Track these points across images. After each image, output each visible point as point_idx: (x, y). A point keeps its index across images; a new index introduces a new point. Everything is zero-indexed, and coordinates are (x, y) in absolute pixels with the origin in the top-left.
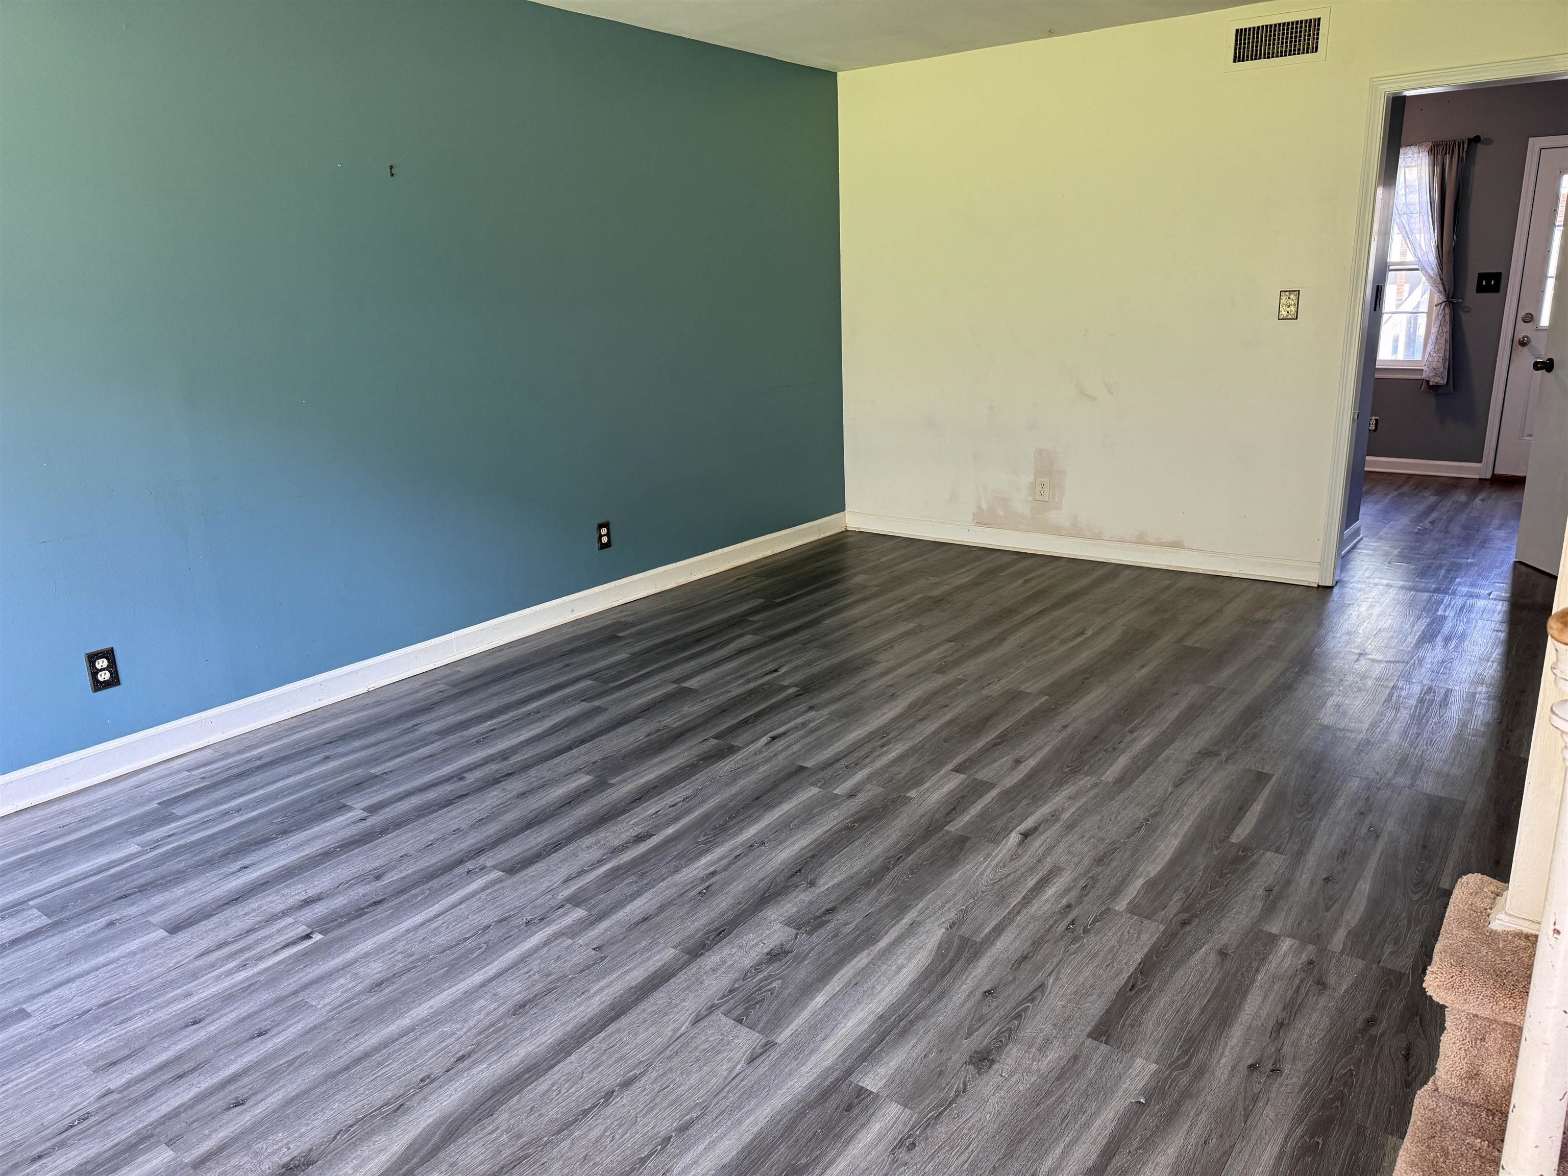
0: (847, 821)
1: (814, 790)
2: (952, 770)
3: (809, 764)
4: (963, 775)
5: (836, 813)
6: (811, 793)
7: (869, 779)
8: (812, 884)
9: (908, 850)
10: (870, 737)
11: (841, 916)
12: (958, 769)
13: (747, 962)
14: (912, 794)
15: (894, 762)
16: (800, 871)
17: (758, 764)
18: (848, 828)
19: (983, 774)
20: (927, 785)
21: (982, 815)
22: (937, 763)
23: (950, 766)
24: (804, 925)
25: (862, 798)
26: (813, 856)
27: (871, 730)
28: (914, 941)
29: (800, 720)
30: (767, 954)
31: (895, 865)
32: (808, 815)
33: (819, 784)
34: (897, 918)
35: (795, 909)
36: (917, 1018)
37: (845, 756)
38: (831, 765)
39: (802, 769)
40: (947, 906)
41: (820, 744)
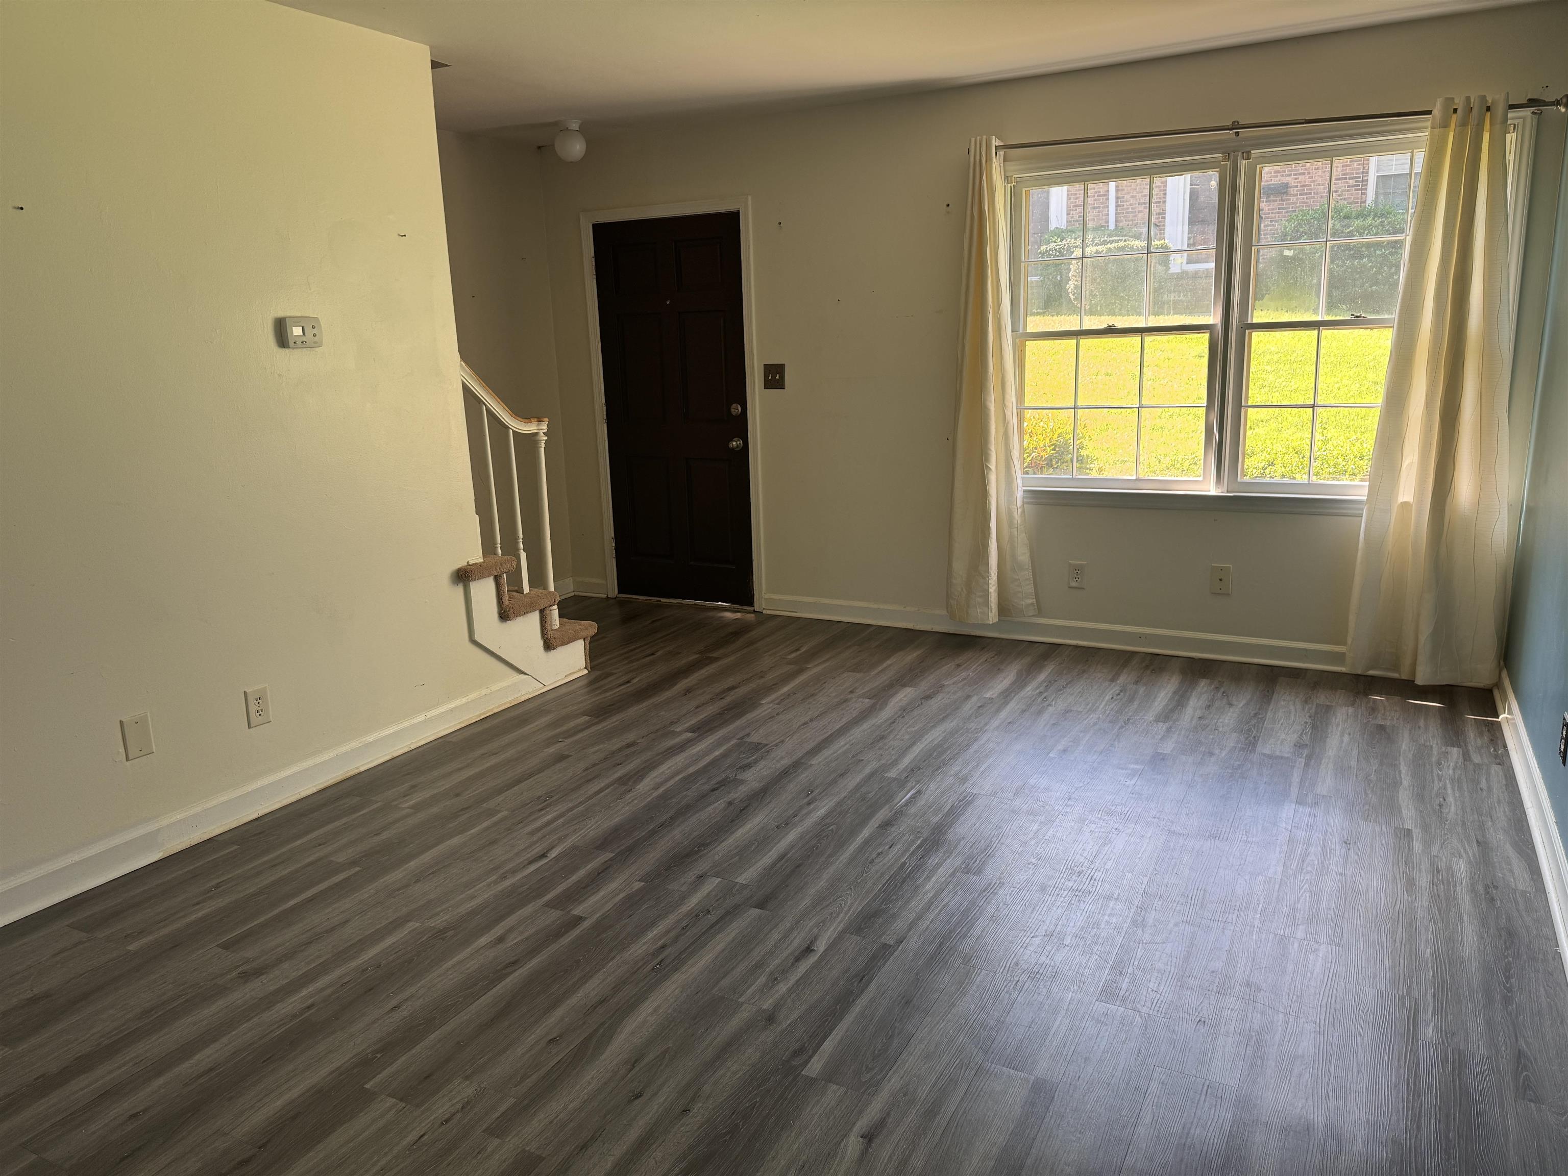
0: (705, 851)
1: (742, 879)
2: (586, 918)
3: (755, 912)
4: (575, 913)
5: (717, 857)
6: (744, 876)
7: (683, 898)
8: (730, 803)
9: (653, 833)
10: (678, 963)
11: (707, 787)
12: (580, 919)
13: (762, 764)
14: (638, 885)
15: (653, 924)
16: (741, 811)
17: (814, 907)
18: (705, 845)
19: (554, 915)
20: (621, 896)
21: (576, 869)
22: (601, 927)
23: (586, 924)
24: (732, 781)
25: (691, 876)
26: (732, 821)
27: (676, 976)
28: (658, 780)
29: (782, 988)
30: (752, 767)
31: (665, 821)
32: (745, 853)
33: (737, 887)
34: (667, 791)
35: (740, 788)
36: (662, 753)
37: (712, 926)
38: (728, 913)
39: (761, 905)
40: (630, 800)
41: (745, 943)
